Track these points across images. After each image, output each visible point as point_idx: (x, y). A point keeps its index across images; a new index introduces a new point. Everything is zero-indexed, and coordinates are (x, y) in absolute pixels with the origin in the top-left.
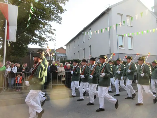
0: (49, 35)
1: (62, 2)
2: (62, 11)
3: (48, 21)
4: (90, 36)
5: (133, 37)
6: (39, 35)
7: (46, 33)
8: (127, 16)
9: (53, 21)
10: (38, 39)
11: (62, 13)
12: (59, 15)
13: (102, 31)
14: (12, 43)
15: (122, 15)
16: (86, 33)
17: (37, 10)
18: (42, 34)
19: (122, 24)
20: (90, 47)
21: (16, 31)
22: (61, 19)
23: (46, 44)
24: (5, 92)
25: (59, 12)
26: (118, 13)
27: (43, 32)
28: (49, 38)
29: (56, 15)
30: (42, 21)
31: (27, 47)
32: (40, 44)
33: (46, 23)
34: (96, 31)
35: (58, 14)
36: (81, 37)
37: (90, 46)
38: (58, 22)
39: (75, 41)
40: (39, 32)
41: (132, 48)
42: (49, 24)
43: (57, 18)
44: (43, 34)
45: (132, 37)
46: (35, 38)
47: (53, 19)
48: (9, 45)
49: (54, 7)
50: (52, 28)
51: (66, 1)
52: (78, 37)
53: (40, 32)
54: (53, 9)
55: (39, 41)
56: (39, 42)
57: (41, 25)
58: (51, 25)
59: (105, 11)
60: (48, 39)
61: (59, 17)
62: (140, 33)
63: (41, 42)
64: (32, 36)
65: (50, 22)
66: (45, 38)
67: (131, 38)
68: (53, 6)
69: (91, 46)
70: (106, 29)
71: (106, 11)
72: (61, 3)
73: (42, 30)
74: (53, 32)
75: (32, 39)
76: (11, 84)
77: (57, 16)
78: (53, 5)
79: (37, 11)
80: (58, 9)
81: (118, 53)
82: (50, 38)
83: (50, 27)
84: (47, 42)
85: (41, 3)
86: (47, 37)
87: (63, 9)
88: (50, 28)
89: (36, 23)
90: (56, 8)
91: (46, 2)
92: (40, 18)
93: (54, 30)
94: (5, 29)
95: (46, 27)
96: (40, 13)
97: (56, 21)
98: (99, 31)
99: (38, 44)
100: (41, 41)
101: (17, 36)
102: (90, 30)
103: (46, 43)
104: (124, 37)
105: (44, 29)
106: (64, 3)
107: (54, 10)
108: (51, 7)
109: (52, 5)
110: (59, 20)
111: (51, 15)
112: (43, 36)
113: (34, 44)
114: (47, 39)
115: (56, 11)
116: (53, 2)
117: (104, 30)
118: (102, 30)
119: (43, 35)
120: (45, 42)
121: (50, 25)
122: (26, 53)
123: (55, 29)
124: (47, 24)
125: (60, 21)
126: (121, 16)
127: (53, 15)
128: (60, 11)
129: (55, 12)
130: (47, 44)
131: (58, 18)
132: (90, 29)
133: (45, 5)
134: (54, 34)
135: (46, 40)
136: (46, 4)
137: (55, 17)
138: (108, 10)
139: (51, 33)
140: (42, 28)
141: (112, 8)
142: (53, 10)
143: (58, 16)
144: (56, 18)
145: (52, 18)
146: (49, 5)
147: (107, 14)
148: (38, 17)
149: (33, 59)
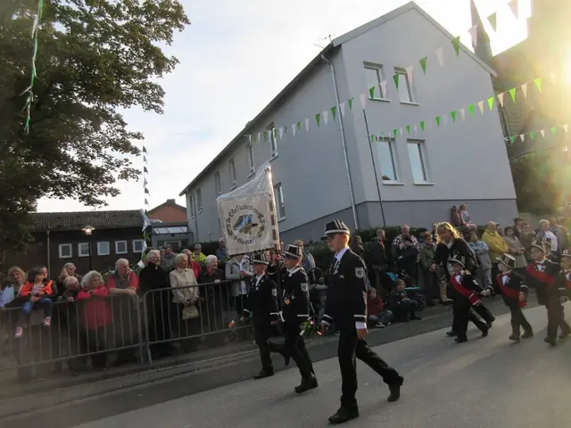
0: (117, 155)
1: (157, 32)
2: (161, 64)
3: (109, 106)
4: (274, 149)
5: (423, 141)
6: (76, 159)
7: (103, 150)
9: (130, 103)
10: (76, 176)
11: (164, 73)
12: (153, 78)
15: (381, 66)
17: (62, 63)
18: (88, 154)
19: (382, 97)
22: (161, 93)
23: (111, 190)
25: (150, 71)
26: (365, 63)
27: (94, 146)
28: (118, 166)
29: (140, 83)
30: (85, 104)
31: (34, 209)
32: (86, 194)
33: (103, 110)
35: (146, 78)
38: (149, 108)
39: (217, 174)
40: (78, 146)
41: (425, 179)
42: (113, 115)
43: (145, 93)
44: (96, 155)
45: (420, 142)
46: (63, 173)
47: (130, 96)
49: (132, 52)
50: (127, 129)
51: (173, 29)
52: (229, 159)
53: (81, 149)
54: (127, 59)
55: (81, 182)
56: (79, 186)
57: (84, 122)
58: (125, 120)
59: (319, 56)
60: (115, 174)
61: (153, 86)
63: (90, 186)
64: (49, 168)
65: (119, 109)
66: (104, 168)
67: (419, 145)
68: (127, 48)
69: (280, 184)
71: (322, 56)
72: (157, 35)
73: (89, 141)
74: (134, 142)
75: (51, 176)
77: (144, 85)
78: (126, 44)
80: (146, 58)
81: (380, 202)
82: (122, 168)
83: (119, 127)
84: (114, 181)
86: (112, 164)
87: (167, 60)
88: (118, 130)
89: (62, 115)
90: (139, 56)
91: (98, 35)
92: (76, 94)
93: (138, 136)
95: (104, 126)
97: (140, 102)
98: (307, 121)
99: (75, 194)
100: (88, 182)
102: (271, 127)
103: (108, 186)
104: (395, 143)
105: (95, 135)
106: (168, 37)
107: (133, 64)
108: (118, 52)
109: (123, 46)
110: (153, 98)
111: (122, 81)
112: (97, 163)
113: (59, 195)
114: (112, 171)
115: (140, 66)
116: (124, 34)
117: (326, 114)
119: (93, 157)
120: (106, 182)
121: (118, 117)
122: (30, 235)
123: (139, 134)
124: (107, 117)
125: (157, 102)
126: (378, 70)
127: (128, 81)
128: (152, 66)
129: (135, 68)
130: (115, 192)
131: (150, 92)
132: (272, 123)
134: (135, 151)
135: (106, 174)
136: (95, 39)
137: (134, 88)
138: (332, 52)
139: (124, 146)
140: (86, 132)
141: (343, 47)
142: (125, 64)
143: (150, 83)
144: (140, 91)
145: (124, 92)
146: (111, 44)
147: (327, 67)
148: (68, 91)
149: (61, 256)
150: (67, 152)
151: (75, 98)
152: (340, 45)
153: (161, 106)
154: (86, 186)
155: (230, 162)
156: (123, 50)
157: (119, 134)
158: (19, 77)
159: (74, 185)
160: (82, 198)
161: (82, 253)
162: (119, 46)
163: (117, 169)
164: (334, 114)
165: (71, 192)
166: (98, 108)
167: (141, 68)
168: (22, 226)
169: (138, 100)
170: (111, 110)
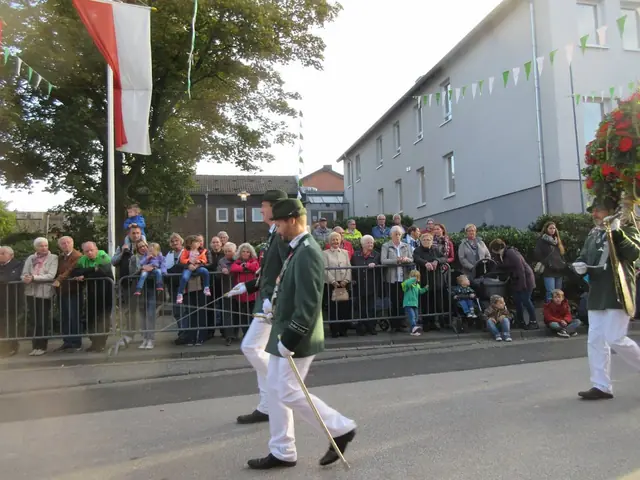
0: (274, 117)
3: (267, 62)
4: (447, 111)
6: (234, 121)
7: (260, 111)
8: (626, 5)
9: (287, 59)
10: (233, 139)
11: (325, 23)
12: (314, 30)
14: (138, 160)
16: (431, 96)
17: (222, 16)
18: (245, 116)
19: (598, 43)
20: (450, 159)
21: (148, 111)
22: (322, 47)
23: (266, 156)
25: (310, 20)
27: (251, 107)
28: (274, 129)
29: (300, 34)
30: (243, 61)
31: (192, 171)
32: (242, 159)
33: (261, 68)
34: (481, 84)
35: (306, 29)
36: (407, 118)
37: (448, 156)
38: (308, 63)
39: (380, 139)
40: (236, 108)
42: (271, 73)
43: (305, 47)
44: (252, 116)
46: (220, 136)
47: (288, 50)
48: (127, 169)
50: (285, 89)
52: (395, 121)
53: (238, 110)
54: (287, 7)
55: (238, 146)
56: (236, 151)
57: (242, 81)
58: (282, 78)
60: (270, 137)
61: (313, 39)
63: (246, 150)
64: (210, 130)
65: (277, 66)
66: (261, 131)
69: (452, 153)
70: (527, 66)
73: (247, 102)
74: (291, 103)
75: (210, 139)
77: (304, 37)
79: (222, 23)
80: (307, 6)
81: (580, 181)
82: (278, 131)
83: (277, 86)
84: (269, 146)
86: (268, 127)
87: (330, 8)
88: (275, 90)
89: (221, 74)
90: (300, 5)
92: (235, 50)
93: (295, 96)
94: (106, 105)
95: (261, 85)
96: (237, 30)
97: (299, 57)
98: (491, 80)
99: (232, 159)
100: (244, 146)
101: (152, 133)
102: (445, 85)
103: (264, 151)
105: (252, 95)
107: (292, 14)
110: (312, 51)
111: (281, 35)
112: (253, 126)
113: (217, 158)
114: (268, 135)
115: (300, 16)
117: (516, 71)
118: (506, 74)
119: (249, 119)
120: (260, 147)
121: (275, 75)
122: (190, 198)
123: (297, 94)
124: (264, 75)
125: (317, 56)
126: (595, 6)
127: (287, 34)
128: (313, 15)
129: (295, 19)
130: (270, 158)
131: (310, 45)
132: (449, 79)
134: (292, 113)
135: (262, 139)
137: (295, 42)
139: (282, 108)
140: (244, 91)
142: (285, 15)
143: (310, 36)
144: (300, 45)
145: (282, 47)
147: (526, 4)
148: (228, 47)
149: (218, 220)
150: (225, 113)
151: (234, 55)
153: (320, 61)
154: (242, 151)
155: (395, 125)
157: (276, 95)
158: (181, 35)
159: (231, 149)
160: (239, 163)
161: (238, 217)
163: (272, 132)
164: (528, 71)
165: (228, 156)
166: (256, 65)
167: (301, 18)
168: (183, 189)
169: (297, 54)
170: (269, 67)
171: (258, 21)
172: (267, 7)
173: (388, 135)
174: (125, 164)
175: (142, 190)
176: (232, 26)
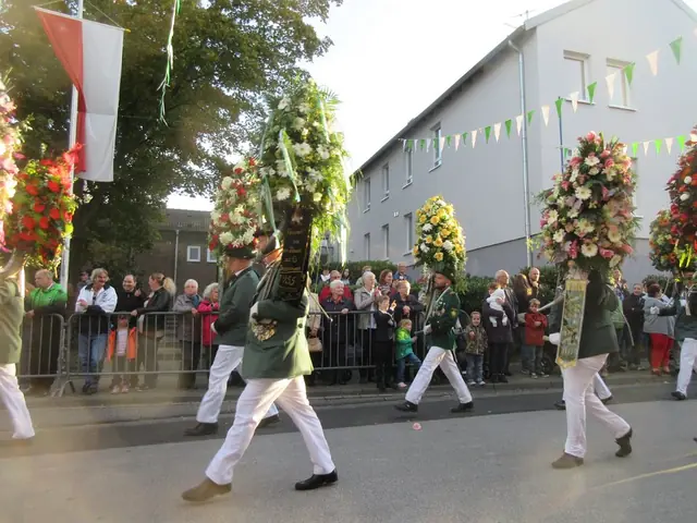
1: (311, 6)
2: (312, 45)
3: (250, 94)
4: (437, 156)
6: (211, 153)
7: (241, 144)
8: (612, 62)
10: (209, 172)
11: (314, 57)
12: (301, 63)
13: (488, 135)
14: (100, 189)
15: (587, 57)
16: (416, 141)
17: (205, 41)
18: (224, 148)
19: (584, 98)
24: (64, 392)
25: (299, 53)
26: (565, 52)
27: (230, 140)
29: (287, 67)
30: (224, 89)
31: (164, 205)
33: (244, 99)
34: (464, 136)
35: (294, 62)
36: (397, 162)
39: (369, 181)
40: (214, 139)
42: (254, 105)
43: (292, 80)
44: (232, 149)
46: (196, 168)
47: (274, 83)
48: (89, 198)
49: (280, 31)
51: (329, 2)
52: (384, 164)
53: (217, 143)
54: (275, 37)
55: (214, 179)
56: (212, 185)
57: (223, 111)
59: (506, 40)
61: (300, 73)
62: (669, 142)
64: (184, 160)
68: (275, 26)
70: (508, 124)
71: (510, 42)
72: (311, 10)
73: (227, 134)
75: (183, 170)
76: (91, 360)
77: (290, 72)
78: (275, 22)
79: (204, 49)
80: (297, 38)
85: (223, 12)
87: (316, 39)
88: (258, 123)
90: (288, 36)
91: (245, 9)
92: (217, 78)
94: (68, 126)
95: (243, 117)
96: (217, 58)
98: (474, 133)
99: (206, 193)
101: (118, 160)
102: (437, 129)
105: (233, 126)
106: (323, 13)
108: (265, 30)
109: (271, 23)
111: (266, 66)
113: (191, 192)
115: (289, 48)
116: (272, 9)
117: (497, 128)
118: (488, 129)
119: (229, 152)
122: (158, 234)
124: (247, 107)
126: (583, 65)
127: (273, 66)
128: (302, 49)
129: (282, 50)
131: (297, 79)
132: (440, 124)
133: (238, 20)
136: (242, 15)
137: (281, 74)
138: (522, 37)
140: (224, 122)
141: (538, 30)
142: (272, 45)
143: (297, 69)
144: (286, 77)
145: (267, 78)
146: (257, 19)
147: (515, 55)
148: (210, 75)
149: (189, 260)
150: (202, 144)
151: (215, 82)
152: (535, 28)
155: (384, 167)
156: (271, 27)
159: (206, 183)
161: (211, 258)
162: (266, 23)
164: (508, 128)
165: (203, 190)
166: (238, 95)
167: (289, 50)
168: (151, 223)
170: (252, 98)
171: (242, 51)
172: (252, 36)
173: (377, 177)
174: (86, 193)
175: (103, 222)
176: (213, 54)
